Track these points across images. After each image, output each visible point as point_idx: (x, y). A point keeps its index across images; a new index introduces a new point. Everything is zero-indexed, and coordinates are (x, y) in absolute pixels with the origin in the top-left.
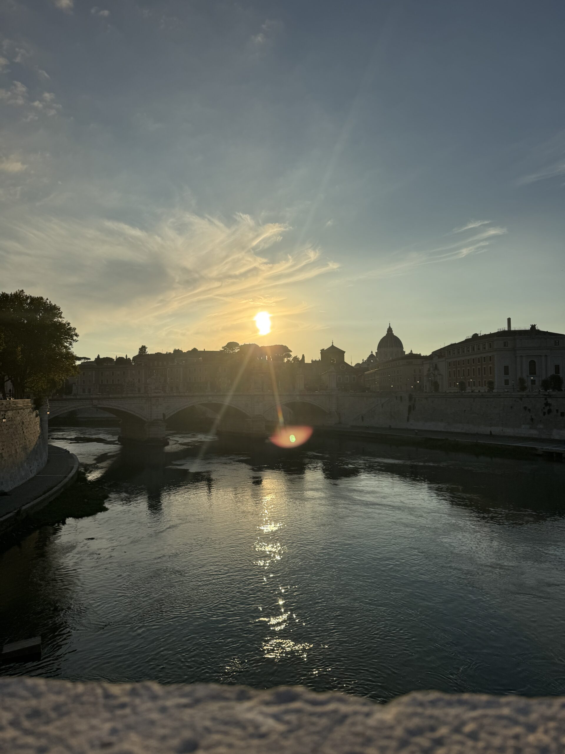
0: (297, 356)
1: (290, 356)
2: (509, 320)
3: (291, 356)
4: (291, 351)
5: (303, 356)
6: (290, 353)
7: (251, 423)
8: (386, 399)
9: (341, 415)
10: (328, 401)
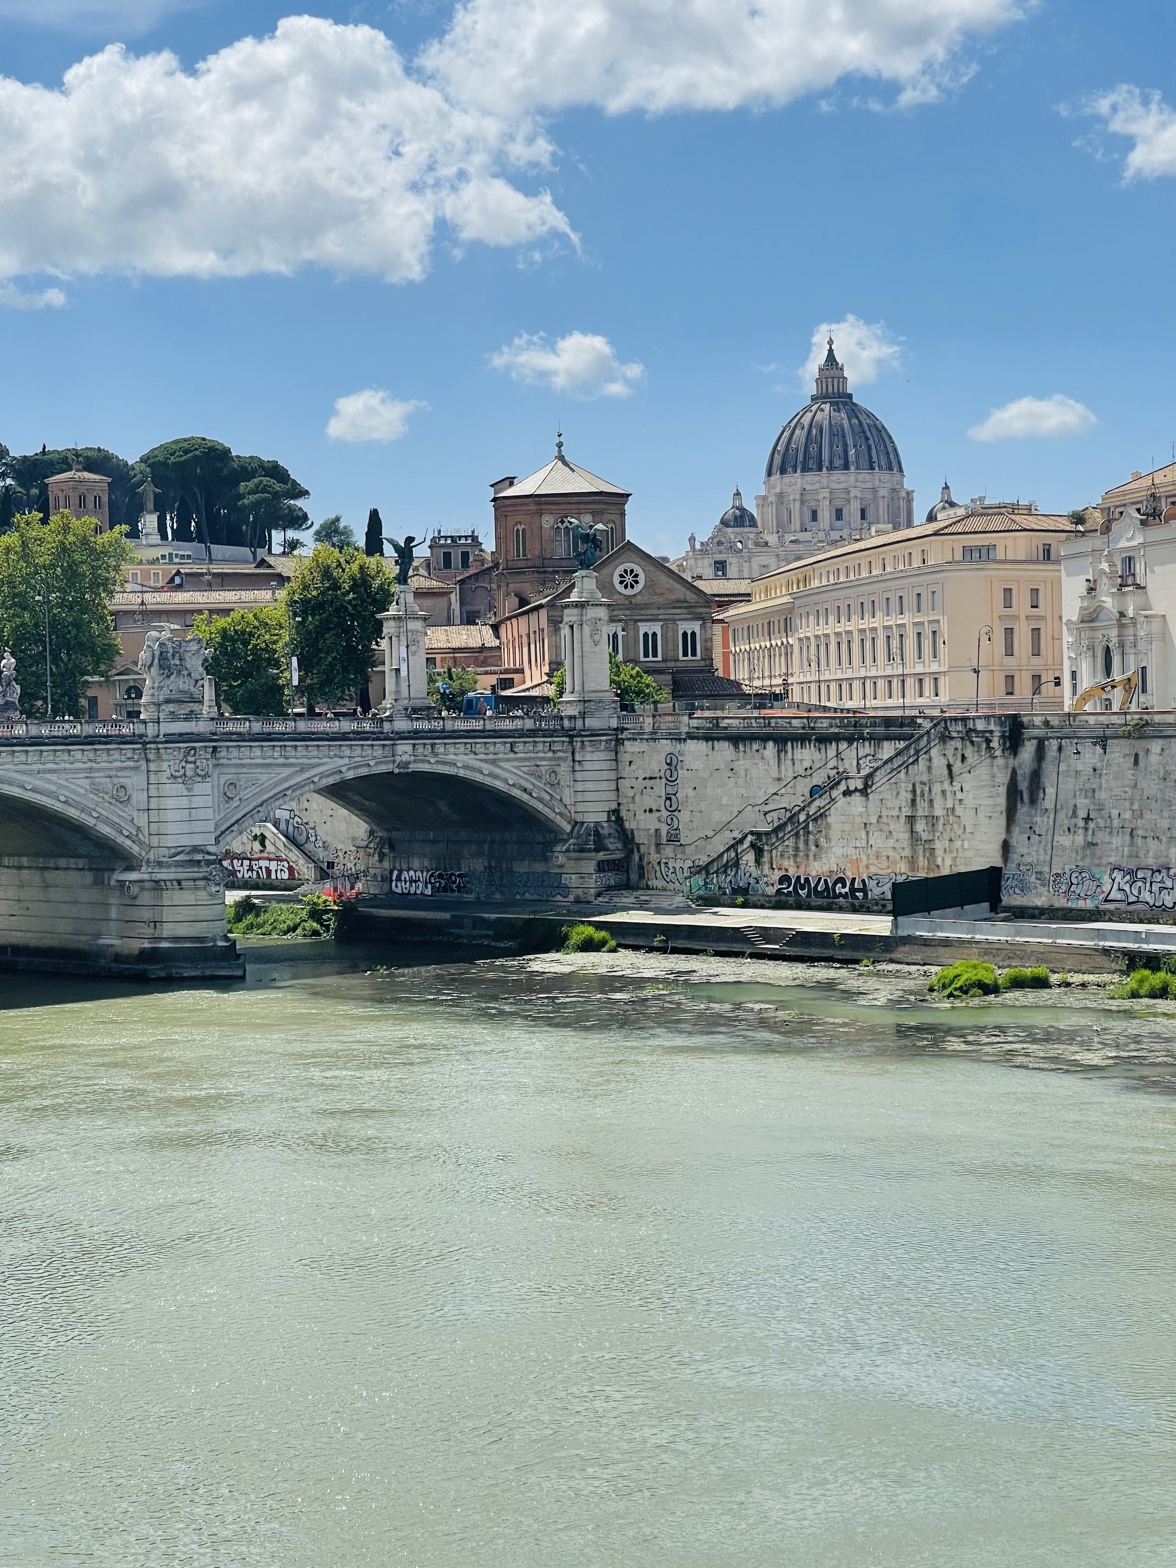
0: (337, 519)
1: (298, 520)
3: (305, 517)
4: (304, 493)
5: (375, 522)
6: (299, 503)
7: (146, 898)
8: (888, 749)
9: (641, 838)
10: (564, 768)
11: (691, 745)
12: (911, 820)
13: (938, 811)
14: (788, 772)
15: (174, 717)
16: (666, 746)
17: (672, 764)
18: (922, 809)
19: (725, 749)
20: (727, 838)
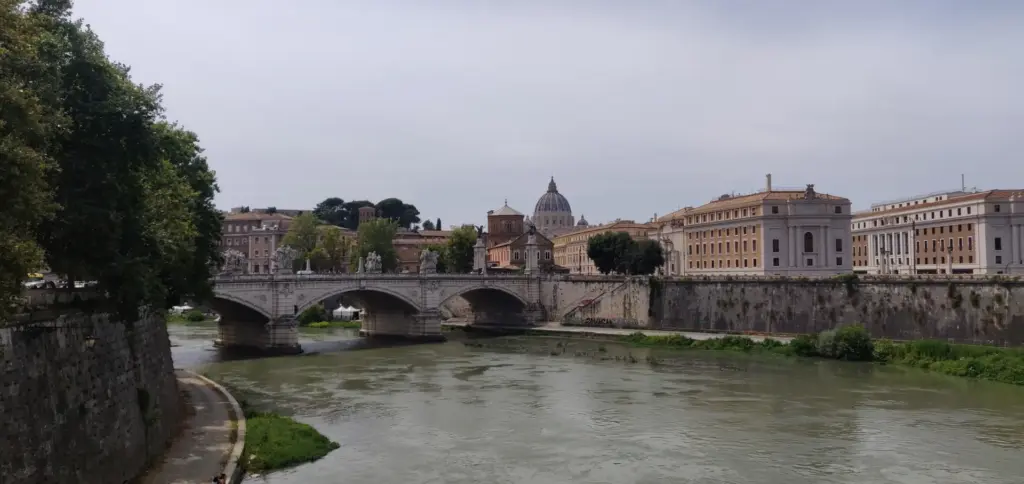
0: (429, 221)
2: (769, 176)
3: (420, 220)
4: (420, 214)
5: (439, 222)
6: (418, 216)
7: (421, 321)
8: (617, 285)
9: (547, 308)
10: (526, 288)
11: (561, 283)
12: (624, 303)
13: (632, 301)
14: (588, 290)
15: (429, 273)
16: (553, 283)
17: (555, 288)
18: (627, 300)
19: (570, 284)
20: (573, 307)
